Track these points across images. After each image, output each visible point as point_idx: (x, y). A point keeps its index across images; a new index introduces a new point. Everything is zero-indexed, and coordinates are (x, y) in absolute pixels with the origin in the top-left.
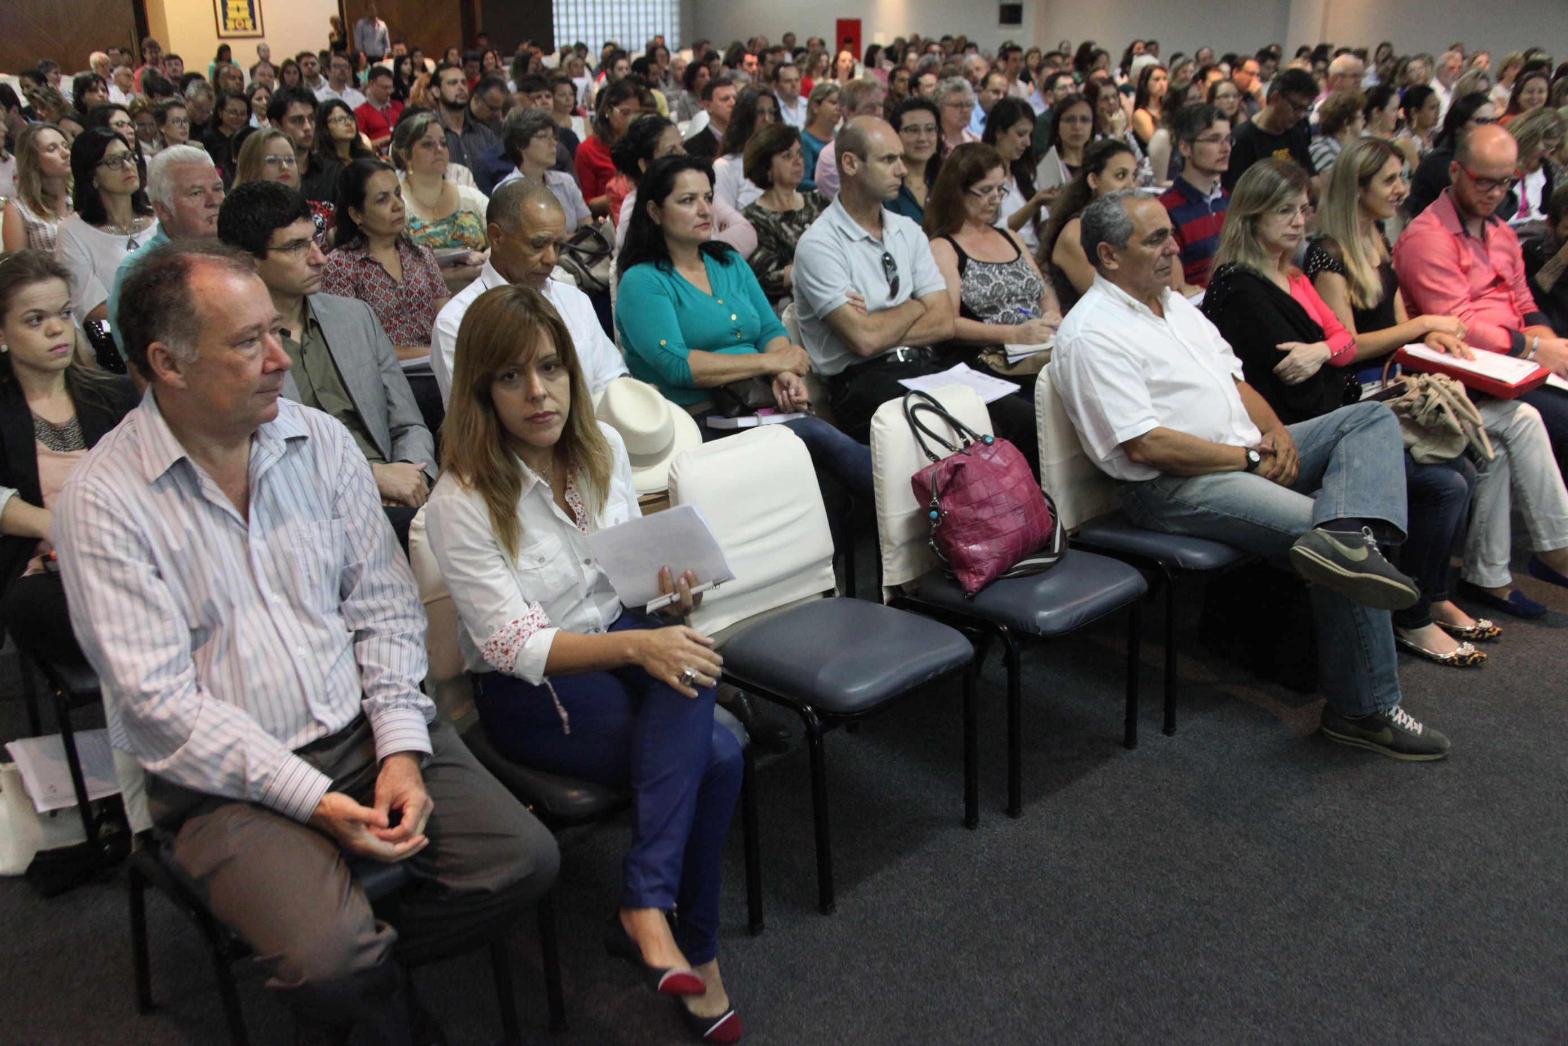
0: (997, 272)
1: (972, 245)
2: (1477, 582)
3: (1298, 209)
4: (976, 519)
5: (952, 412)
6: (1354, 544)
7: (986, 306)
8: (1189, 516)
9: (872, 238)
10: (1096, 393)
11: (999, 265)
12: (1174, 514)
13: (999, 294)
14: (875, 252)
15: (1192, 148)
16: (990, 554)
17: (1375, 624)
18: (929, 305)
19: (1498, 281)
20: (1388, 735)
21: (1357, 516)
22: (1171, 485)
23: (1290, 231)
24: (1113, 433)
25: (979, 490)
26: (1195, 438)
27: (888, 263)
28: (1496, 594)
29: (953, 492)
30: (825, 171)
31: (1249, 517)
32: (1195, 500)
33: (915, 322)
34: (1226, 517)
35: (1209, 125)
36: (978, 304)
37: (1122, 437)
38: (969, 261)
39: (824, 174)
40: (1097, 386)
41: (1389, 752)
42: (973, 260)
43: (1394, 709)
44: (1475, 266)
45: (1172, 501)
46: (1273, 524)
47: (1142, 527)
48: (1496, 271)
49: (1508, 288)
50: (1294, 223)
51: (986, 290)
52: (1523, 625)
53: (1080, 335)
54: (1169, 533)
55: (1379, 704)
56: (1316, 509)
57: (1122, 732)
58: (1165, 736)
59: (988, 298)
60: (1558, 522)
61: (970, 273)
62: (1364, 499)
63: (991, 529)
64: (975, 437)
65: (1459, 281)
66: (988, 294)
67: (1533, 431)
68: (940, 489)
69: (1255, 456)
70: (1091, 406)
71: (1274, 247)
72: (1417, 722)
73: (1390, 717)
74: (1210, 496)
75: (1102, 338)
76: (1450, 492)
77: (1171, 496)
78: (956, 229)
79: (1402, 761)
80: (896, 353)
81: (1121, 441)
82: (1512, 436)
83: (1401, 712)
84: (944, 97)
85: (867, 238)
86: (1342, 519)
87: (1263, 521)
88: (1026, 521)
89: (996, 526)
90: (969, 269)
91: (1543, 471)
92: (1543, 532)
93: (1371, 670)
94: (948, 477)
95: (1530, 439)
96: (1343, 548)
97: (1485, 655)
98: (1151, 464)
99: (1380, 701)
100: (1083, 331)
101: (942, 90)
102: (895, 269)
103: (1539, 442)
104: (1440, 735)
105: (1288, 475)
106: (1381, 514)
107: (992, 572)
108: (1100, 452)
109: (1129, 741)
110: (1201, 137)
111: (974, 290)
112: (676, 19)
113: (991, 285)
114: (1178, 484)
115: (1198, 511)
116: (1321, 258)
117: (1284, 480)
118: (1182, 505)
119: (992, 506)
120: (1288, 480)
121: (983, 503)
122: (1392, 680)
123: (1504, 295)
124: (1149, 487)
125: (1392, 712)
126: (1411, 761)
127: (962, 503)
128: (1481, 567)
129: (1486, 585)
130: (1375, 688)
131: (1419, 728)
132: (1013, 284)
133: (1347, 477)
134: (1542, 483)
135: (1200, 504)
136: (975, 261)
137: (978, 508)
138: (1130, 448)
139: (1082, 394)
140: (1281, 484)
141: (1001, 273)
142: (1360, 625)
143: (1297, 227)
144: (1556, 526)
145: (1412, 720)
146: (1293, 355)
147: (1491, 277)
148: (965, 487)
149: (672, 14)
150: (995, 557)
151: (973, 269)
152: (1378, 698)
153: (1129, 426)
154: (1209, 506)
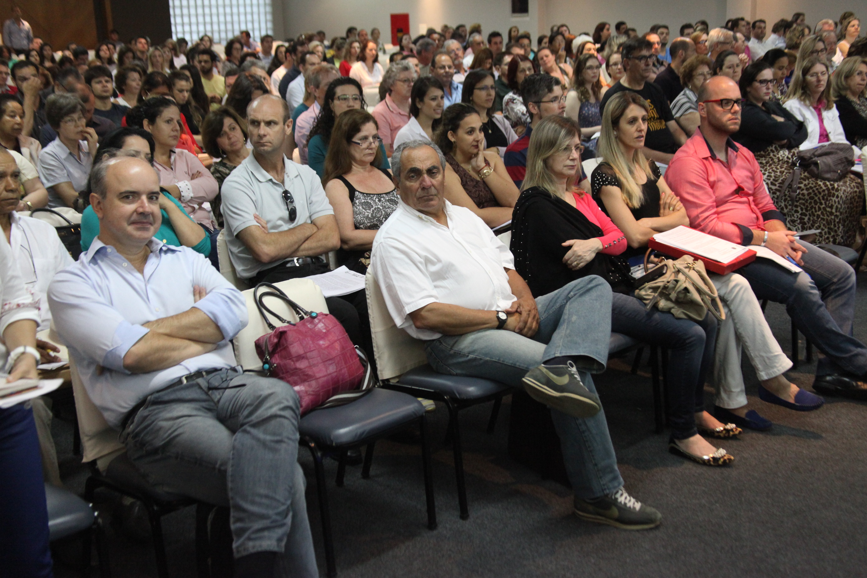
0: (377, 200)
1: (360, 182)
2: (721, 406)
3: (573, 148)
4: (296, 369)
5: (291, 297)
6: (560, 374)
7: (369, 224)
8: (463, 362)
9: (274, 181)
10: (392, 280)
11: (379, 195)
12: (455, 361)
13: (378, 216)
14: (277, 190)
15: (539, 107)
16: (306, 392)
17: (594, 432)
18: (320, 227)
19: (739, 191)
20: (615, 512)
21: (568, 354)
22: (451, 341)
23: (569, 163)
24: (404, 307)
25: (296, 349)
26: (457, 307)
27: (287, 197)
28: (736, 413)
29: (281, 351)
30: (300, 132)
31: (502, 359)
32: (466, 351)
33: (307, 239)
34: (487, 361)
35: (550, 90)
36: (363, 223)
37: (409, 309)
38: (357, 193)
39: (300, 134)
40: (393, 275)
41: (618, 525)
42: (359, 192)
43: (620, 492)
44: (719, 181)
45: (452, 352)
46: (518, 364)
47: (438, 373)
48: (737, 183)
49: (747, 195)
50: (571, 158)
51: (369, 213)
52: (754, 435)
53: (382, 240)
54: (453, 375)
55: (605, 489)
56: (546, 352)
57: (426, 519)
58: (461, 521)
59: (370, 219)
60: (769, 358)
61: (357, 201)
62: (576, 343)
63: (307, 375)
64: (306, 313)
65: (707, 193)
66: (370, 216)
67: (743, 293)
68: (270, 349)
69: (503, 316)
70: (390, 288)
71: (560, 175)
72: (637, 502)
73: (616, 499)
74: (476, 347)
75: (399, 243)
76: (692, 339)
77: (451, 349)
78: (348, 170)
79: (625, 530)
80: (293, 261)
81: (408, 312)
82: (730, 298)
83: (625, 495)
84: (396, 75)
85: (271, 180)
86: (558, 357)
87: (511, 362)
88: (337, 369)
89: (310, 373)
90: (357, 199)
91: (754, 322)
92: (760, 366)
93: (596, 465)
94: (276, 340)
95: (742, 300)
96: (552, 376)
97: (732, 458)
98: (432, 328)
99: (606, 487)
100: (384, 238)
101: (394, 69)
102: (292, 202)
103: (749, 302)
104: (654, 510)
105: (530, 328)
106: (584, 352)
107: (308, 405)
108: (399, 322)
109: (432, 524)
110: (545, 99)
111: (360, 213)
112: (269, 17)
113: (372, 209)
114: (455, 340)
115: (469, 357)
116: (602, 179)
117: (527, 332)
118: (458, 354)
119: (307, 359)
120: (530, 333)
121: (300, 357)
122: (612, 471)
123: (744, 199)
124: (438, 343)
125: (618, 496)
126: (633, 530)
127: (285, 358)
128: (723, 395)
129: (726, 407)
130: (601, 477)
131: (638, 506)
132: (389, 208)
133: (567, 328)
134: (754, 331)
135: (470, 353)
136: (361, 193)
137: (297, 361)
138: (414, 316)
139: (385, 281)
140: (525, 335)
141: (380, 201)
142: (584, 432)
143: (573, 160)
144: (767, 361)
145: (633, 500)
146: (575, 248)
147: (735, 187)
148: (287, 347)
149: (266, 13)
150: (309, 394)
151: (360, 198)
152: (604, 485)
153: (413, 302)
154: (476, 354)
